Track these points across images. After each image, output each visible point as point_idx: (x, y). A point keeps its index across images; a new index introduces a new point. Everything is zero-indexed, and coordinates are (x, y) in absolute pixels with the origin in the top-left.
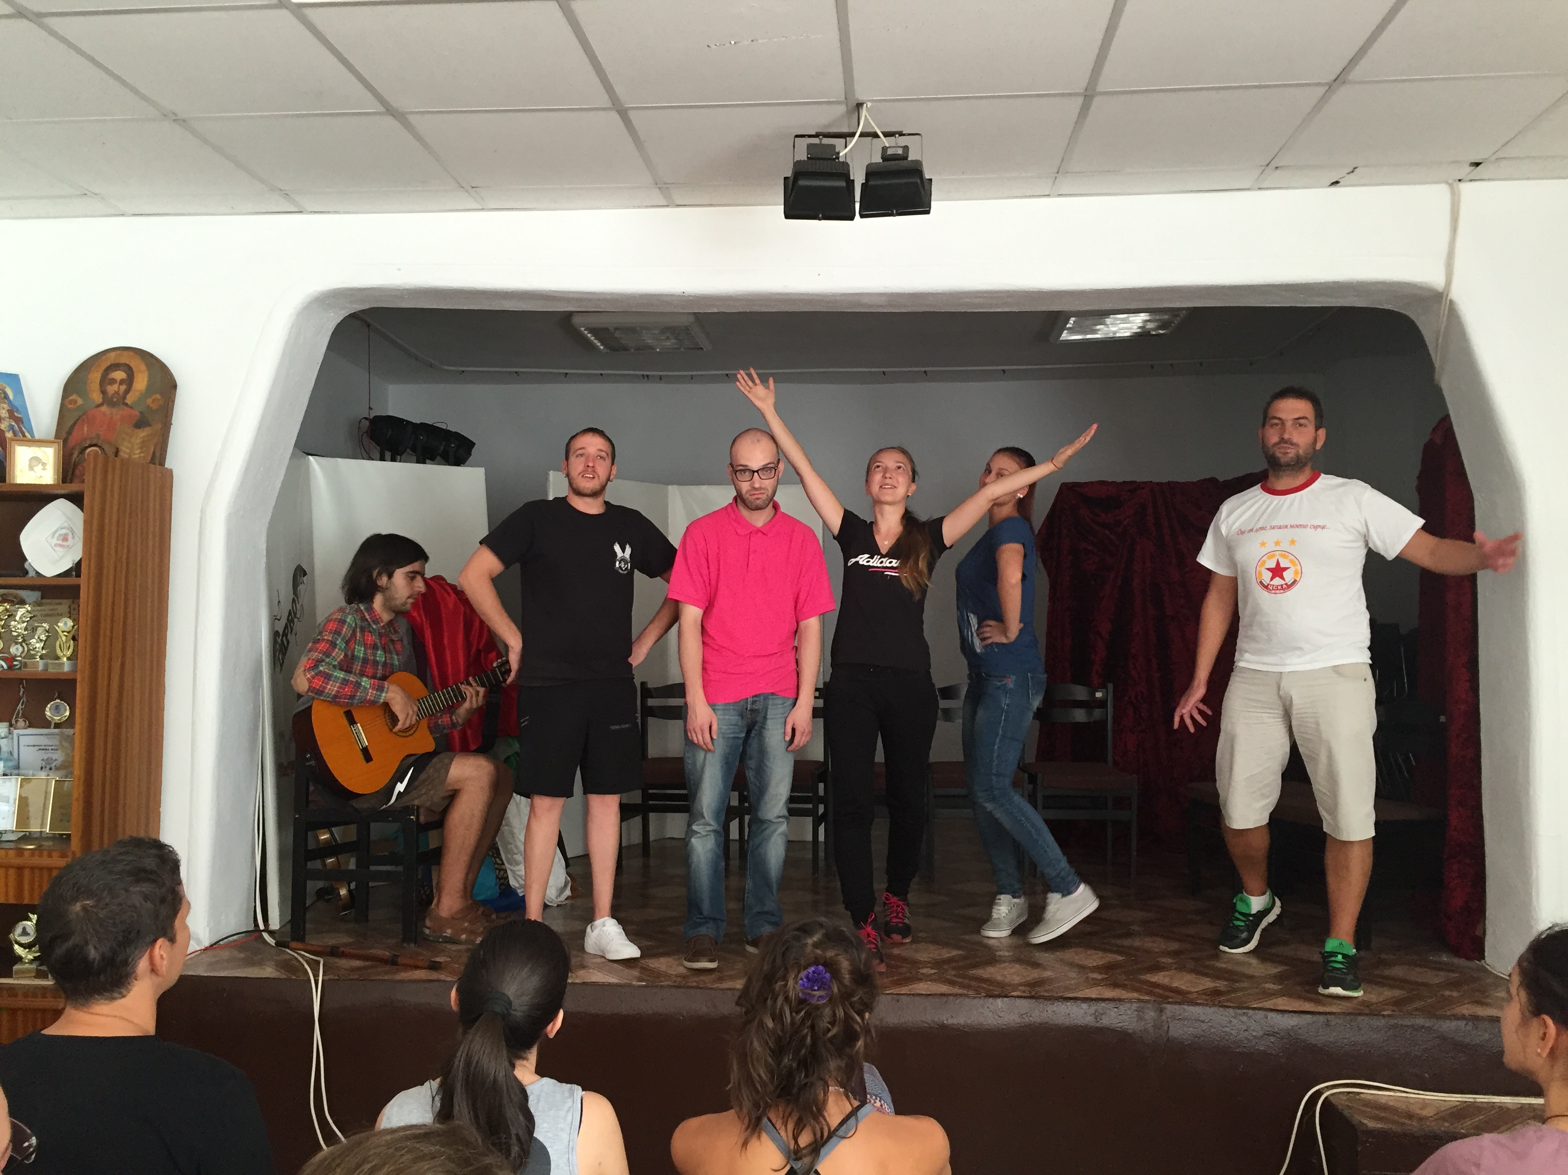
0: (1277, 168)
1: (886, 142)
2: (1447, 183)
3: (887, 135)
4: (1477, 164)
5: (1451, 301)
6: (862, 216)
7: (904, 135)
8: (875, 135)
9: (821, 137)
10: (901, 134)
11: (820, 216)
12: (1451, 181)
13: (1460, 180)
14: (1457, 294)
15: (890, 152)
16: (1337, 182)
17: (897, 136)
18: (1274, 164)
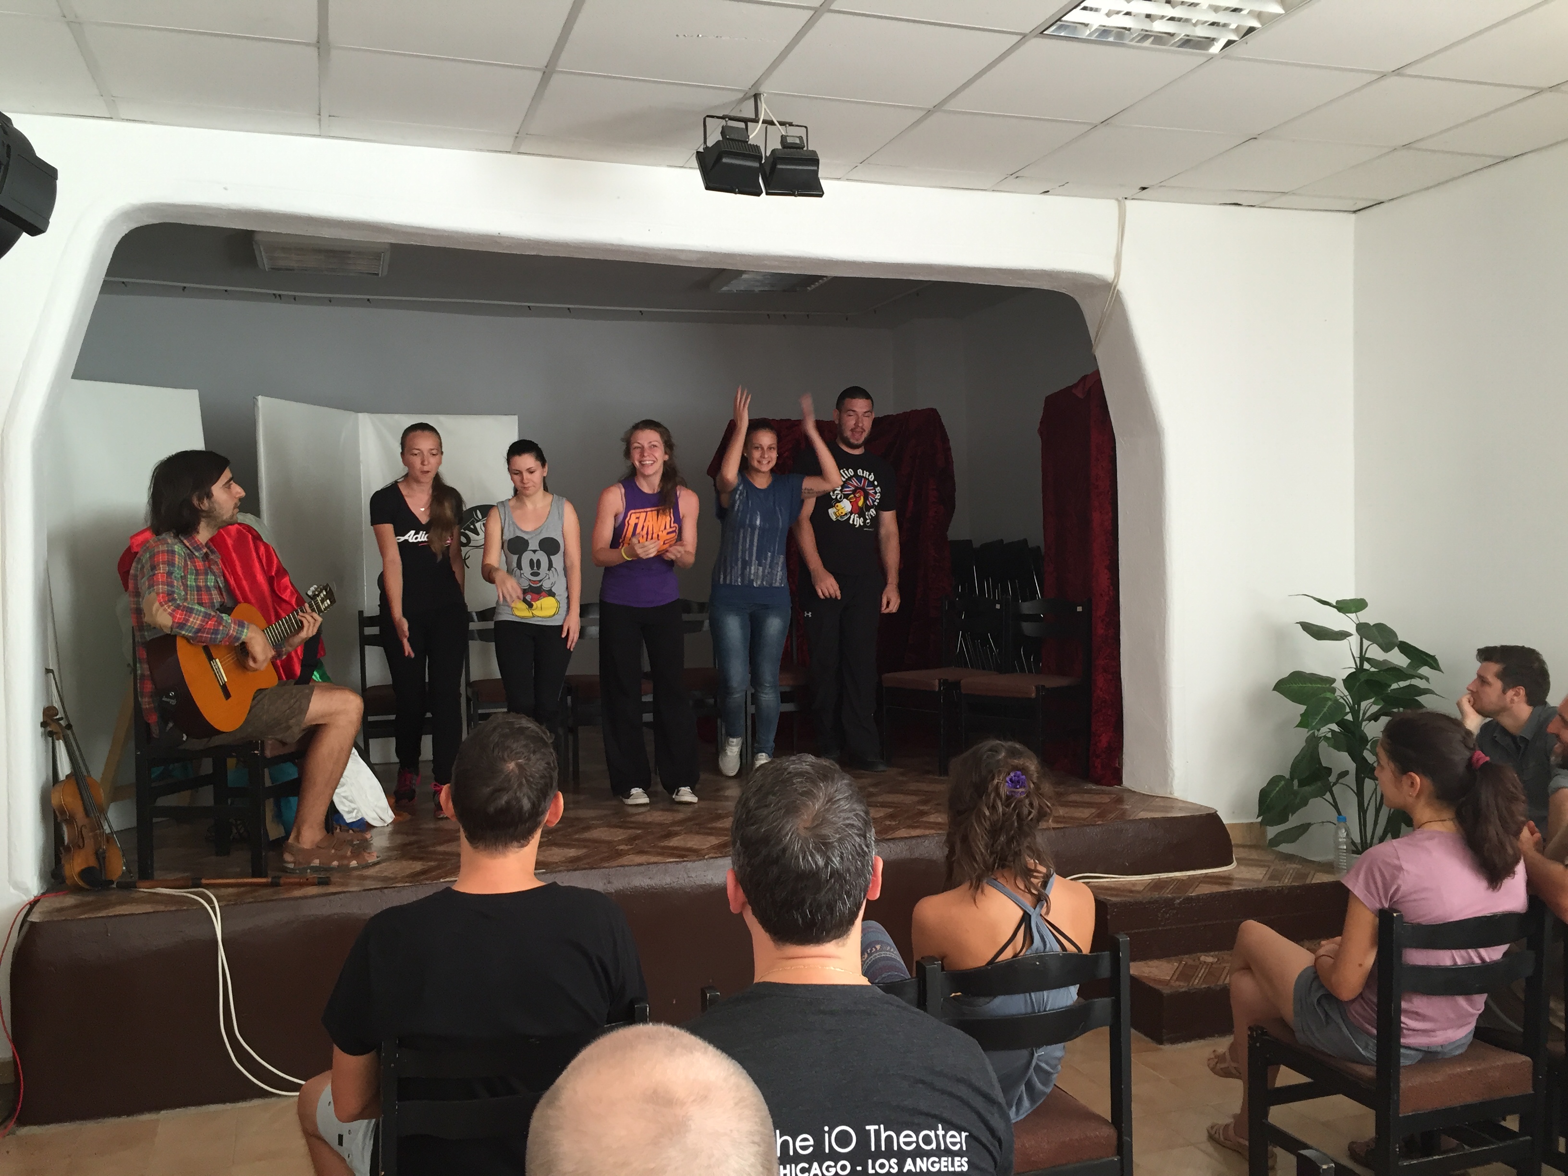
0: (1017, 177)
1: (782, 130)
2: (1117, 200)
3: (782, 124)
4: (1144, 188)
5: (1118, 290)
6: (767, 194)
7: (793, 125)
8: (772, 123)
9: (727, 119)
10: (791, 124)
11: (737, 190)
12: (1120, 199)
13: (1126, 198)
14: (1123, 286)
15: (789, 140)
16: (1048, 191)
17: (787, 125)
18: (1017, 175)
